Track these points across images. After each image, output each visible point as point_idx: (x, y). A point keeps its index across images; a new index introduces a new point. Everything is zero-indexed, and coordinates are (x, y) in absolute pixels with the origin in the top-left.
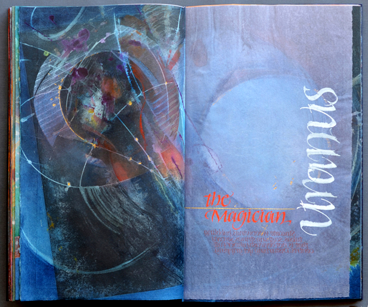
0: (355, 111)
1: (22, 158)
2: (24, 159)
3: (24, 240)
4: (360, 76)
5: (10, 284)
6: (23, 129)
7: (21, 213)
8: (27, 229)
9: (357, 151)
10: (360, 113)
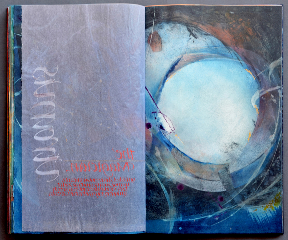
0: (277, 86)
1: (16, 123)
2: (17, 124)
3: (17, 187)
4: (281, 59)
5: (9, 221)
6: (16, 101)
7: (15, 166)
8: (19, 178)
9: (278, 117)
10: (281, 87)
